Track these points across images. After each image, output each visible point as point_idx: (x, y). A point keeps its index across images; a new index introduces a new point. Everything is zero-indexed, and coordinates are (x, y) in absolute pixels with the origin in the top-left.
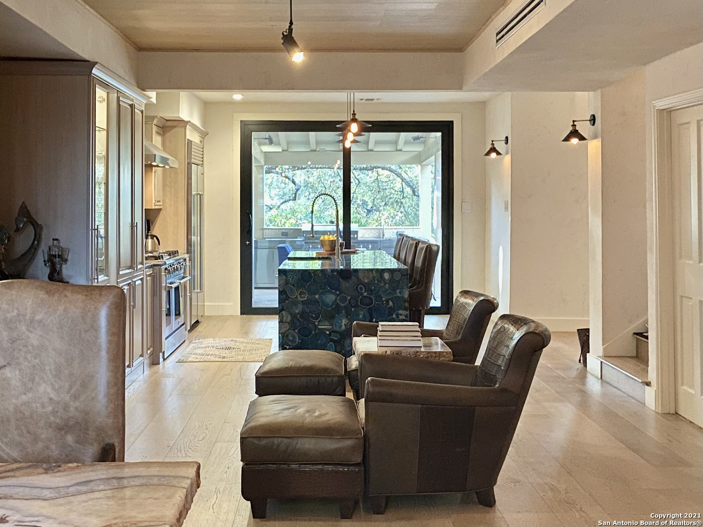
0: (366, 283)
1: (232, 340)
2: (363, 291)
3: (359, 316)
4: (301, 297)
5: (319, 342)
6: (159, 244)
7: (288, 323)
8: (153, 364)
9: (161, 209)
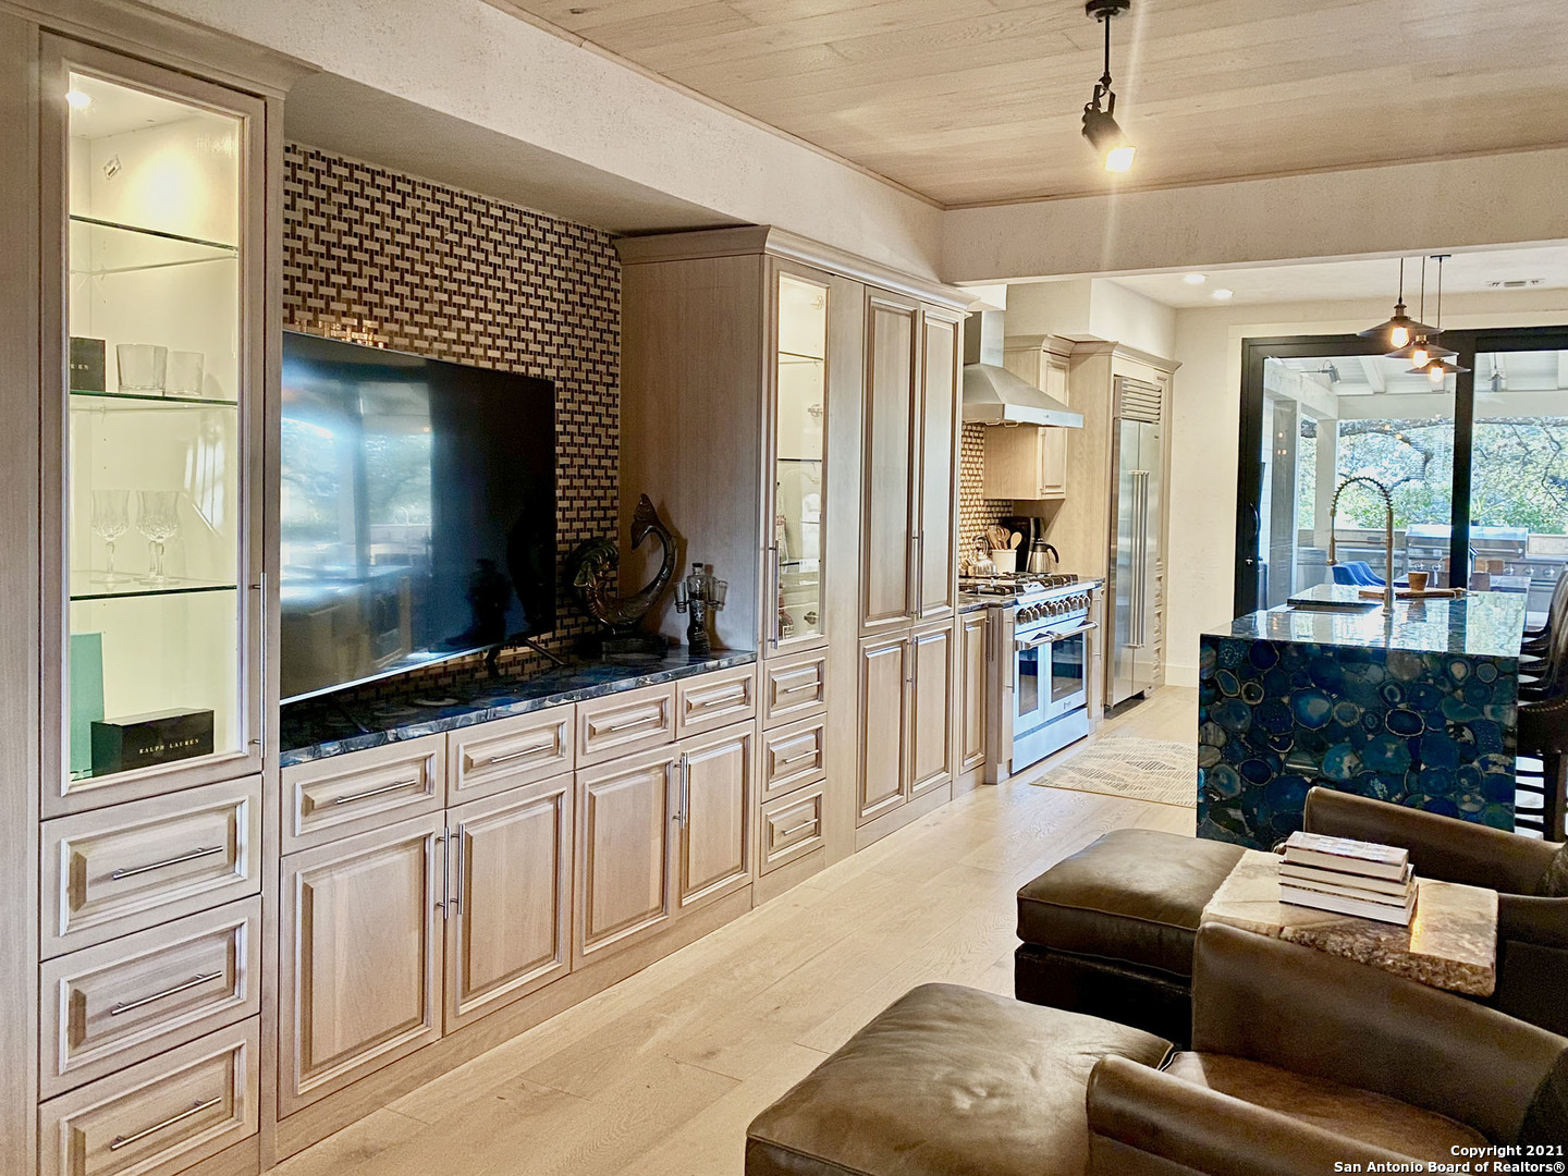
0: (1403, 682)
2: (1397, 700)
3: (1385, 754)
4: (1250, 698)
5: (1288, 797)
6: (1057, 560)
7: (1220, 748)
8: (985, 783)
9: (1063, 501)
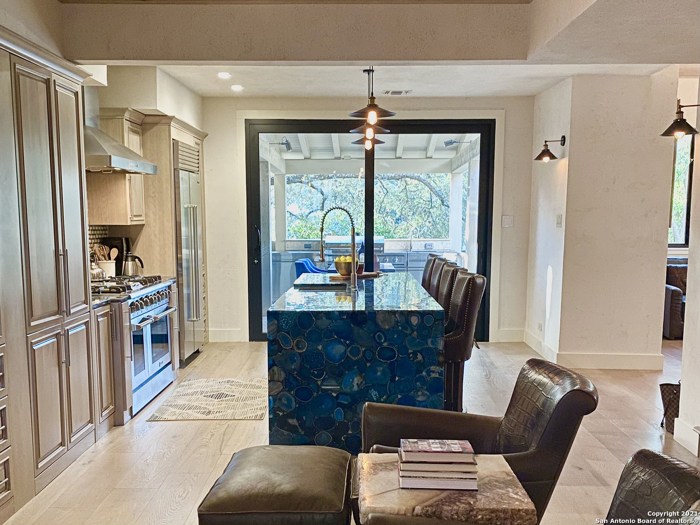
0: (385, 330)
1: (228, 382)
2: (382, 341)
3: (377, 372)
4: (299, 348)
5: (323, 406)
6: (143, 267)
7: (282, 382)
8: (114, 426)
9: (144, 225)
